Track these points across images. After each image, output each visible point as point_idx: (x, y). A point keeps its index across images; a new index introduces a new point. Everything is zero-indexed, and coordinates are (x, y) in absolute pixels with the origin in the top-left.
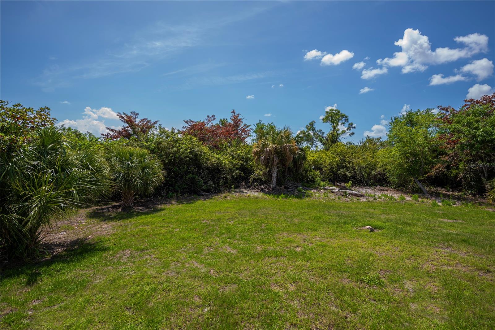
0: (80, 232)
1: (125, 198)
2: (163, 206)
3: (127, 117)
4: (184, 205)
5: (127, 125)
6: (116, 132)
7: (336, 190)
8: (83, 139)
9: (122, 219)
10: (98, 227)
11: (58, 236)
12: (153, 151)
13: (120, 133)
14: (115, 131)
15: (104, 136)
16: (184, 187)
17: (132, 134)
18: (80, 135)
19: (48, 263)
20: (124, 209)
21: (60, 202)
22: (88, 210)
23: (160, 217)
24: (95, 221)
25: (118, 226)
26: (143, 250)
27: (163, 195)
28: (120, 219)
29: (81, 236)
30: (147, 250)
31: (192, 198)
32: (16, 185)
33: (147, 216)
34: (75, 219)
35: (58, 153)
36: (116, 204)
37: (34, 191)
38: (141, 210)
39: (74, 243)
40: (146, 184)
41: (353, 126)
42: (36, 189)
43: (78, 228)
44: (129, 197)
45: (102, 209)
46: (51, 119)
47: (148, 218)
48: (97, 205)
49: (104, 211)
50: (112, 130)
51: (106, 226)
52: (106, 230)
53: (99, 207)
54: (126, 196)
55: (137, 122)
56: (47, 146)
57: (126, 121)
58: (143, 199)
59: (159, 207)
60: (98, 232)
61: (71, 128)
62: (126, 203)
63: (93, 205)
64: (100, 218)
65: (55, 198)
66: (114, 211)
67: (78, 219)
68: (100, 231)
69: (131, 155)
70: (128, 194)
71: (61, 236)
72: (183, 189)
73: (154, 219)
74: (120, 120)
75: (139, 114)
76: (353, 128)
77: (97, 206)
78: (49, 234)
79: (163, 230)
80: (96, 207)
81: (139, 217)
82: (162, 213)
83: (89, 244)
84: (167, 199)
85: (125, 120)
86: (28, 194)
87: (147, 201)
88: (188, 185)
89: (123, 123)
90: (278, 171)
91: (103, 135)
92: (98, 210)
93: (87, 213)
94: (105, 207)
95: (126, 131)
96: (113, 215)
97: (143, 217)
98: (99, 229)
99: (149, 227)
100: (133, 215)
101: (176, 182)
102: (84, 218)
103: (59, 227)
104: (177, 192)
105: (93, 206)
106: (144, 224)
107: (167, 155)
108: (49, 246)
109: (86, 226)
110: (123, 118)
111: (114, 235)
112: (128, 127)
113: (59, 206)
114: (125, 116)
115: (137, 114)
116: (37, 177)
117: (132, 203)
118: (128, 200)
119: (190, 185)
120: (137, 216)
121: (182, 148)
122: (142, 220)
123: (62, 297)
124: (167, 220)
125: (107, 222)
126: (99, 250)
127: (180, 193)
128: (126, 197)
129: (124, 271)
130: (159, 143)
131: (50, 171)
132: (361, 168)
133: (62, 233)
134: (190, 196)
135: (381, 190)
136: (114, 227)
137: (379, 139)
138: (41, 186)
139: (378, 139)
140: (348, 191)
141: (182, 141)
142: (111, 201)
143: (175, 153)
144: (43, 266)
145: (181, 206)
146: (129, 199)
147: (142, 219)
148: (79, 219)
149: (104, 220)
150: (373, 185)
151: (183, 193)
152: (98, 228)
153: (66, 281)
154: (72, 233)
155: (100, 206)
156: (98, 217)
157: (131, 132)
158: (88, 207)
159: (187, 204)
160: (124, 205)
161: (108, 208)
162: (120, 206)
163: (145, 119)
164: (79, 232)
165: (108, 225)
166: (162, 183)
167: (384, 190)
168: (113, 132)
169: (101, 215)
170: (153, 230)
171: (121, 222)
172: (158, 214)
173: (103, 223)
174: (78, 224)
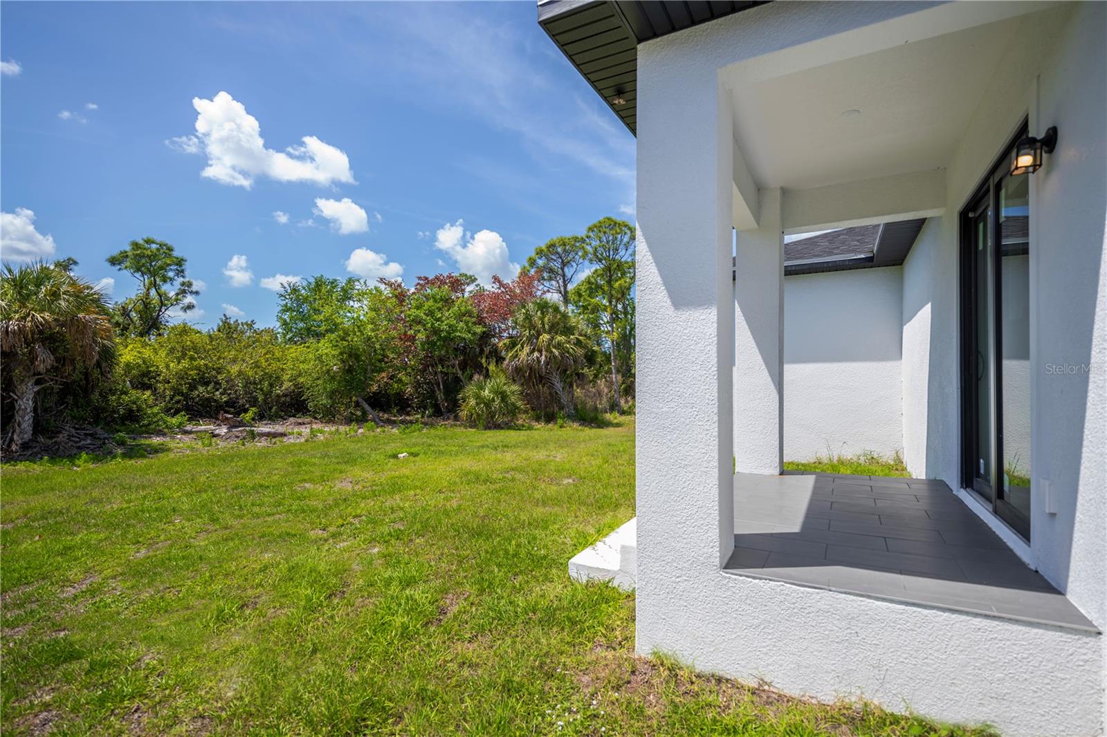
7: (223, 430)
41: (194, 288)
76: (192, 293)
90: (38, 393)
132: (248, 383)
135: (300, 424)
137: (250, 325)
139: (247, 324)
140: (255, 429)
150: (276, 417)
167: (304, 424)
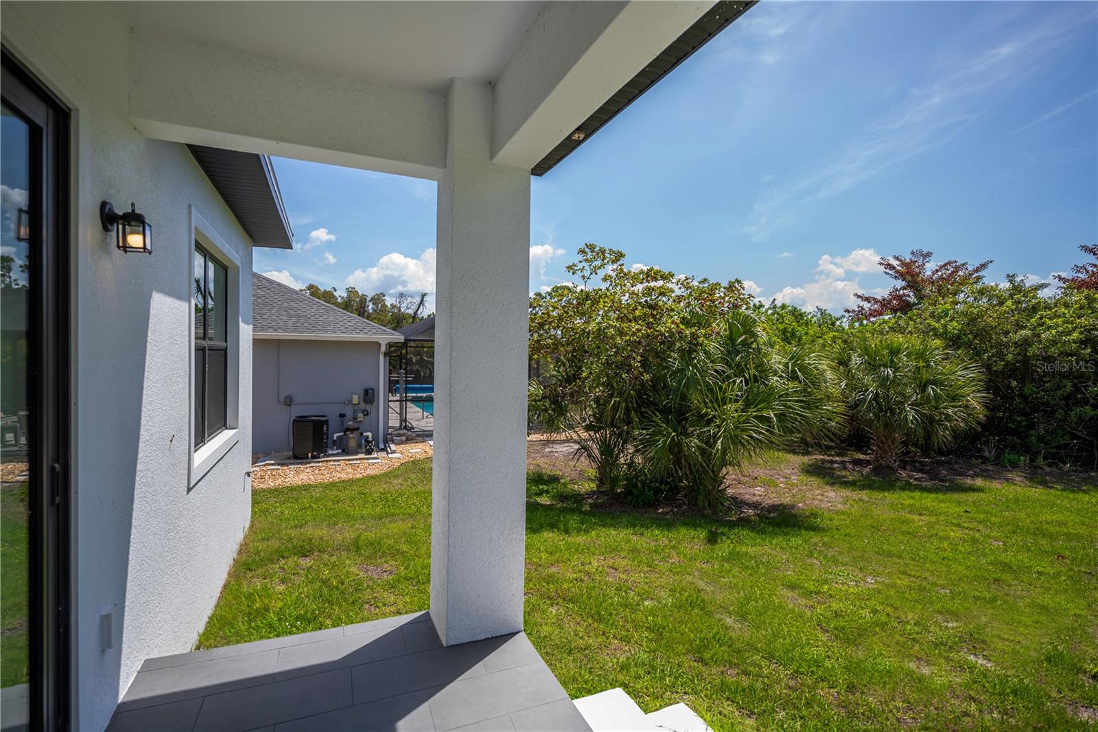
0: (786, 494)
1: (879, 447)
2: (979, 482)
3: (903, 264)
4: (1052, 491)
5: (904, 283)
6: (876, 301)
8: (807, 324)
9: (867, 489)
10: (817, 492)
11: (751, 490)
12: (954, 342)
13: (885, 305)
14: (874, 299)
15: (851, 314)
16: (1062, 442)
17: (915, 304)
18: (801, 315)
19: (732, 525)
20: (877, 470)
21: (752, 430)
22: (806, 459)
23: (959, 503)
24: (814, 481)
25: (855, 500)
26: (890, 555)
27: (987, 454)
28: (862, 488)
29: (786, 500)
30: (900, 557)
31: (1090, 477)
32: (695, 399)
33: (925, 495)
34: (782, 471)
35: (750, 350)
36: (862, 457)
37: (718, 409)
38: (916, 479)
39: (773, 508)
40: (929, 422)
42: (719, 407)
43: (785, 486)
44: (889, 446)
45: (832, 462)
46: (746, 297)
47: (929, 500)
48: (823, 453)
49: (836, 466)
50: (867, 299)
51: (832, 494)
52: (830, 502)
53: (826, 458)
54: (882, 442)
55: (929, 273)
56: (735, 339)
57: (901, 275)
58: (928, 457)
59: (969, 481)
60: (816, 502)
61: (787, 304)
62: (882, 458)
63: (817, 452)
64: (824, 477)
65: (744, 422)
66: (854, 470)
67: (786, 471)
68: (820, 501)
69: (895, 352)
70: (887, 439)
71: (757, 492)
72: (1058, 447)
73: (942, 505)
74: (886, 273)
75: (932, 254)
77: (824, 455)
78: (740, 485)
79: (955, 534)
80: (822, 457)
81: (907, 493)
82: (971, 497)
83: (795, 516)
84: (997, 467)
85: (897, 272)
86: (710, 414)
87: (939, 463)
88: (1078, 437)
89: (893, 280)
91: (848, 311)
92: (823, 461)
93: (803, 464)
94: (838, 459)
95: (899, 298)
96: (851, 478)
97: (917, 494)
98: (819, 497)
99: (923, 518)
100: (894, 486)
101: (1032, 426)
102: (796, 471)
103: (756, 478)
104: (1037, 453)
105: (816, 454)
106: (912, 509)
107: (1001, 348)
108: (738, 503)
109: (797, 486)
110: (894, 268)
111: (843, 513)
112: (904, 288)
113: (749, 436)
114: (898, 263)
115: (928, 255)
116: (721, 388)
117: (895, 461)
118: (885, 451)
119: (1085, 440)
120: (903, 489)
121: (1049, 328)
122: (912, 502)
123: (735, 571)
124: (979, 515)
125: (836, 487)
126: (807, 529)
127: (1045, 458)
128: (881, 445)
129: (838, 574)
130: (973, 320)
131: (738, 381)
133: (759, 488)
134: (1081, 472)
136: (847, 501)
138: (725, 404)
141: (1050, 309)
142: (852, 451)
143: (1026, 343)
144: (725, 526)
145: (1037, 492)
146: (888, 450)
147: (913, 498)
148: (789, 472)
149: (832, 484)
151: (1055, 459)
152: (818, 495)
153: (746, 554)
154: (772, 493)
155: (828, 456)
156: (822, 476)
157: (912, 299)
158: (806, 453)
159: (1063, 490)
160: (877, 461)
161: (843, 462)
162: (868, 463)
163: (949, 263)
164: (784, 494)
165: (837, 493)
166: (979, 423)
168: (870, 302)
169: (826, 473)
170: (931, 526)
171: (864, 495)
172: (956, 496)
173: (828, 488)
174: (785, 480)
